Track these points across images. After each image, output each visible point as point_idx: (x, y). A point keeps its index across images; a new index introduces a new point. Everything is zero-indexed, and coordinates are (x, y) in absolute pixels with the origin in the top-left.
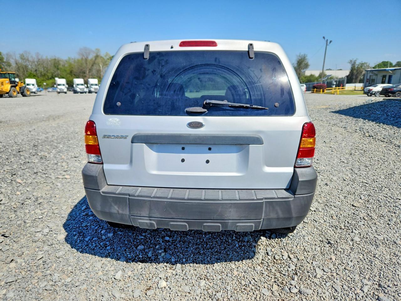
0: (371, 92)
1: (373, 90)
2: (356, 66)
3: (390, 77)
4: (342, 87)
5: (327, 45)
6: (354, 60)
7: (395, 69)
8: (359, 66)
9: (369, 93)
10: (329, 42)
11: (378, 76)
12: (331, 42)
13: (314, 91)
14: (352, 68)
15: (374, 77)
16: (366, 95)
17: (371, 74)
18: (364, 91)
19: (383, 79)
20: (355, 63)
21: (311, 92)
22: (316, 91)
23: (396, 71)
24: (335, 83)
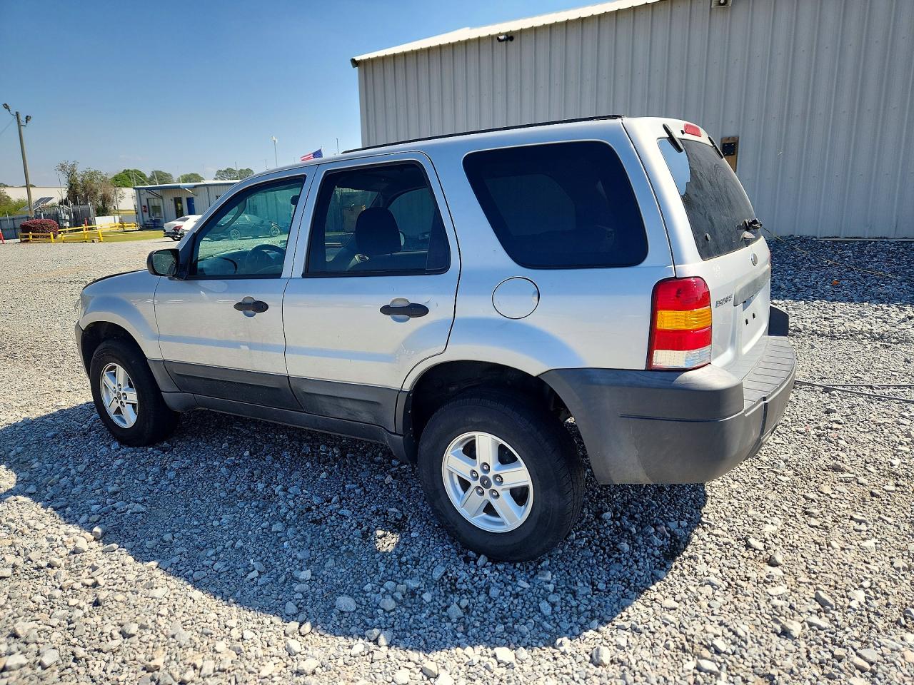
0: (180, 232)
1: (183, 228)
2: (79, 179)
3: (190, 201)
4: (89, 225)
5: (20, 125)
6: (69, 164)
7: (196, 186)
8: (87, 178)
9: (177, 234)
10: (22, 118)
11: (165, 200)
12: (27, 118)
13: (28, 237)
14: (69, 182)
15: (156, 202)
16: (171, 239)
17: (150, 196)
18: (165, 231)
19: (176, 206)
20: (74, 171)
21: (19, 240)
22: (34, 237)
23: (197, 188)
24: (68, 217)
